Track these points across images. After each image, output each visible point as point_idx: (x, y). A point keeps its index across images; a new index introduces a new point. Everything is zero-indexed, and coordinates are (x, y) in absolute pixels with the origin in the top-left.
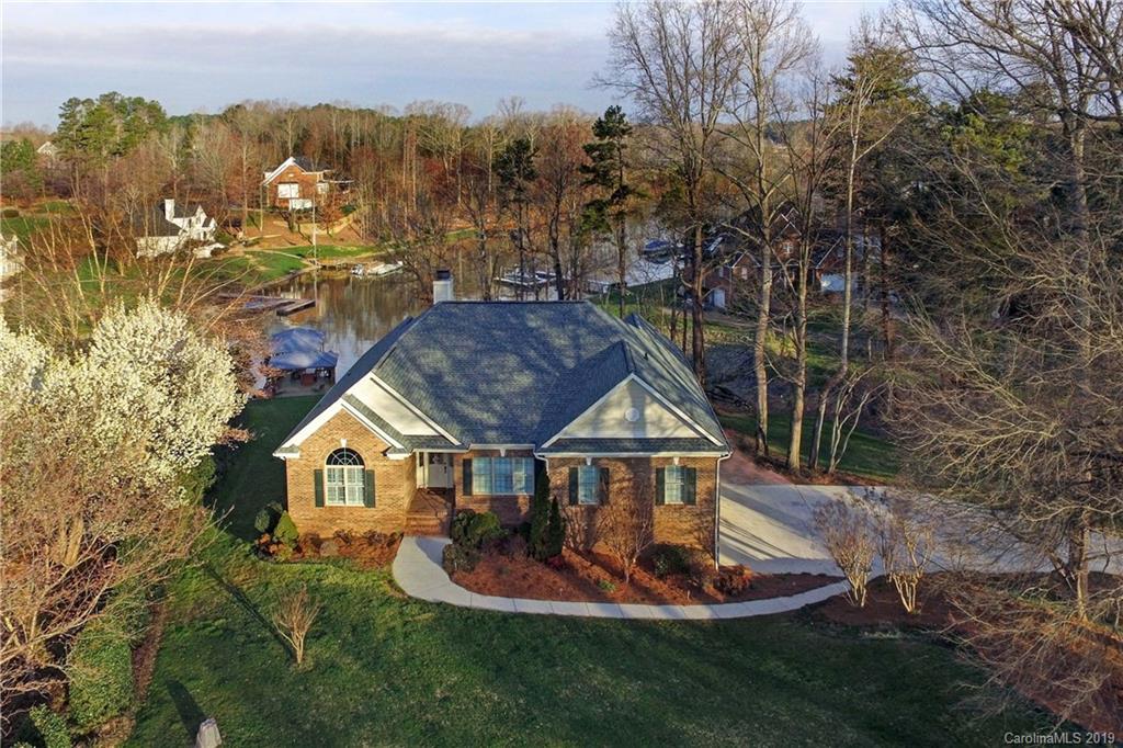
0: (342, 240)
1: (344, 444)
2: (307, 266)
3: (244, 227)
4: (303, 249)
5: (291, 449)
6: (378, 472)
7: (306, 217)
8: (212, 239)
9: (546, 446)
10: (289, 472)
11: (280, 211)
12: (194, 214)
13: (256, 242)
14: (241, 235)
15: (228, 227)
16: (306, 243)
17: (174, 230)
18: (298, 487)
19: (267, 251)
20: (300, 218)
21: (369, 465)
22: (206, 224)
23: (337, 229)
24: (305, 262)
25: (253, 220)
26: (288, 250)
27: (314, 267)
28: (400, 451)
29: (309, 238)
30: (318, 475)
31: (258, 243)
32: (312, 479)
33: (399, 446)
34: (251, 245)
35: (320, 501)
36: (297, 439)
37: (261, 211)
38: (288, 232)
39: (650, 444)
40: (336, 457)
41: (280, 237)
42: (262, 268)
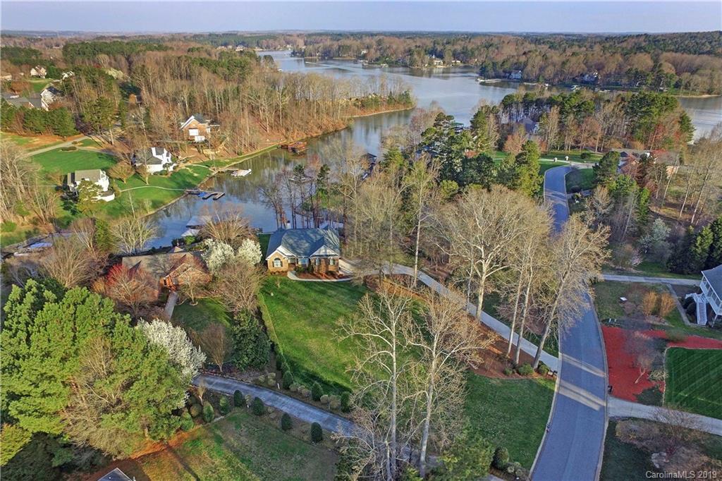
0: (222, 156)
1: (277, 257)
2: (212, 172)
3: (180, 153)
4: (207, 162)
7: (204, 145)
8: (171, 162)
9: (310, 256)
10: (268, 262)
11: (192, 143)
12: (163, 152)
14: (180, 157)
16: (208, 159)
17: (159, 162)
18: (270, 264)
19: (193, 165)
21: (281, 260)
23: (219, 151)
24: (211, 169)
25: (182, 148)
26: (201, 164)
27: (215, 172)
28: (286, 258)
29: (208, 156)
30: (273, 262)
31: (188, 161)
34: (186, 162)
35: (273, 266)
36: (269, 257)
38: (199, 155)
39: (327, 256)
40: (276, 259)
41: (196, 157)
42: (196, 175)
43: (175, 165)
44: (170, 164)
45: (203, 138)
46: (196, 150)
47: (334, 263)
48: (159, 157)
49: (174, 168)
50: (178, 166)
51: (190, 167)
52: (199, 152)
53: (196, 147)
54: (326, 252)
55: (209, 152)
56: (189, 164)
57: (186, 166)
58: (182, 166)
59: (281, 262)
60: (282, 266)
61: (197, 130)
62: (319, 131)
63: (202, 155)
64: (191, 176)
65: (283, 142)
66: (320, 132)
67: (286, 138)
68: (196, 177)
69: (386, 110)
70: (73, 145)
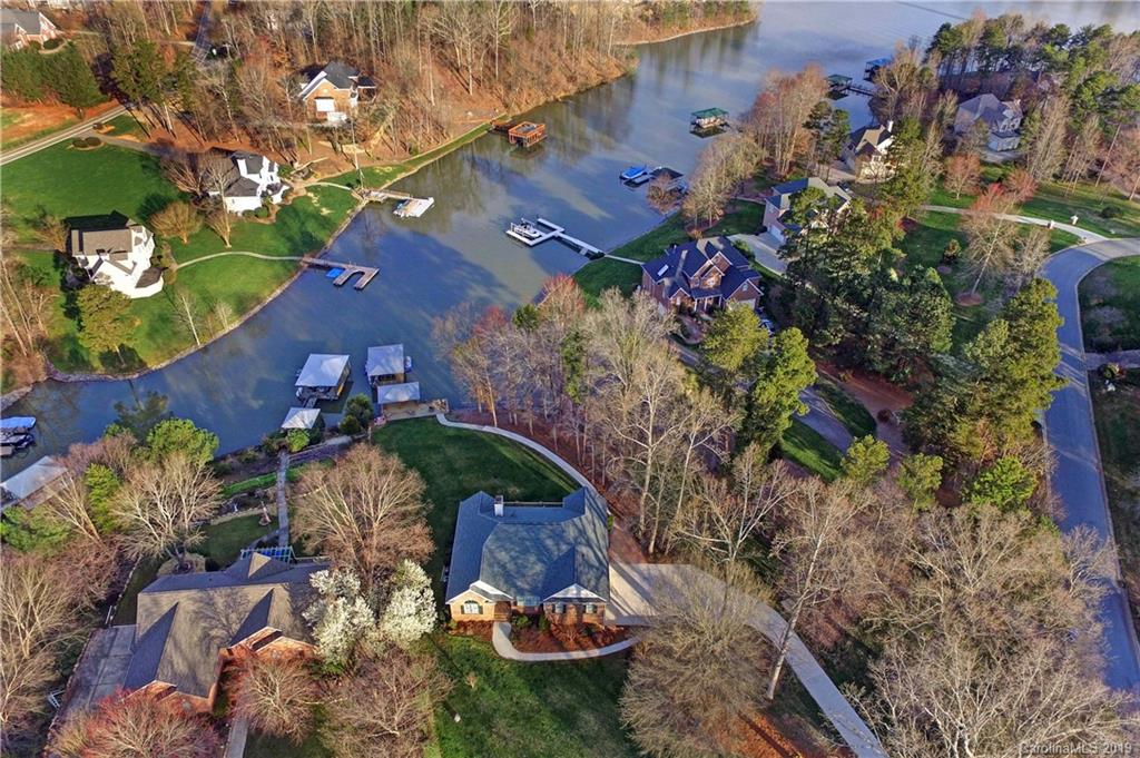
0: (378, 159)
2: (358, 202)
3: (296, 151)
4: (350, 176)
7: (346, 136)
12: (261, 166)
14: (297, 163)
15: (282, 149)
16: (351, 167)
19: (322, 184)
20: (340, 137)
22: (271, 169)
24: (355, 195)
26: (336, 180)
27: (364, 203)
29: (352, 161)
31: (312, 173)
34: (308, 177)
38: (334, 157)
41: (329, 162)
42: (325, 212)
43: (285, 188)
44: (276, 189)
45: (344, 117)
46: (329, 144)
48: (253, 177)
49: (284, 196)
50: (291, 189)
51: (314, 190)
52: (335, 148)
53: (329, 140)
55: (352, 149)
56: (313, 181)
57: (308, 189)
58: (300, 187)
61: (331, 102)
62: (570, 86)
63: (340, 159)
64: (316, 216)
65: (500, 115)
66: (572, 89)
67: (507, 106)
68: (325, 218)
69: (700, 26)
70: (94, 134)
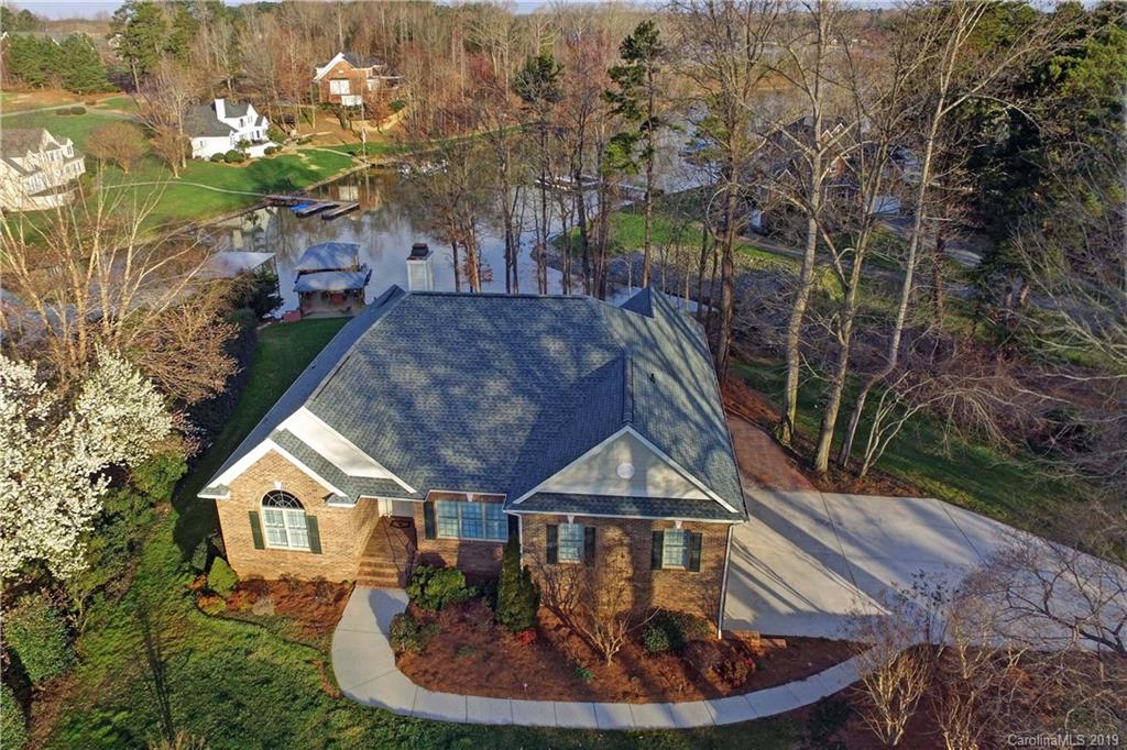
0: (392, 137)
1: (278, 486)
3: (298, 125)
4: (355, 146)
5: (218, 491)
6: (320, 519)
7: (356, 114)
8: (265, 138)
9: (518, 501)
10: (221, 512)
11: (332, 106)
12: (245, 113)
13: (309, 140)
14: (294, 132)
15: (282, 123)
16: (357, 140)
17: (225, 131)
18: (233, 530)
19: (320, 150)
20: (351, 115)
21: (310, 510)
22: (258, 123)
23: (387, 127)
24: (355, 160)
25: (306, 116)
26: (338, 148)
27: (364, 166)
28: (343, 500)
29: (359, 135)
30: (254, 518)
31: (310, 141)
32: (247, 521)
33: (340, 494)
34: (304, 143)
35: (259, 542)
36: (226, 478)
37: (313, 107)
38: (340, 131)
39: (647, 505)
40: (272, 499)
41: (332, 135)
42: (313, 167)
43: (271, 144)
44: (260, 142)
45: (359, 100)
46: (337, 121)
47: (693, 564)
48: (233, 122)
49: (268, 151)
50: (279, 148)
51: (308, 152)
52: (343, 125)
53: (338, 116)
54: (639, 478)
55: (364, 126)
56: (309, 146)
57: (299, 151)
58: (291, 149)
59: (312, 523)
60: (316, 547)
61: (346, 83)
63: (347, 134)
64: (301, 170)
68: (311, 171)
